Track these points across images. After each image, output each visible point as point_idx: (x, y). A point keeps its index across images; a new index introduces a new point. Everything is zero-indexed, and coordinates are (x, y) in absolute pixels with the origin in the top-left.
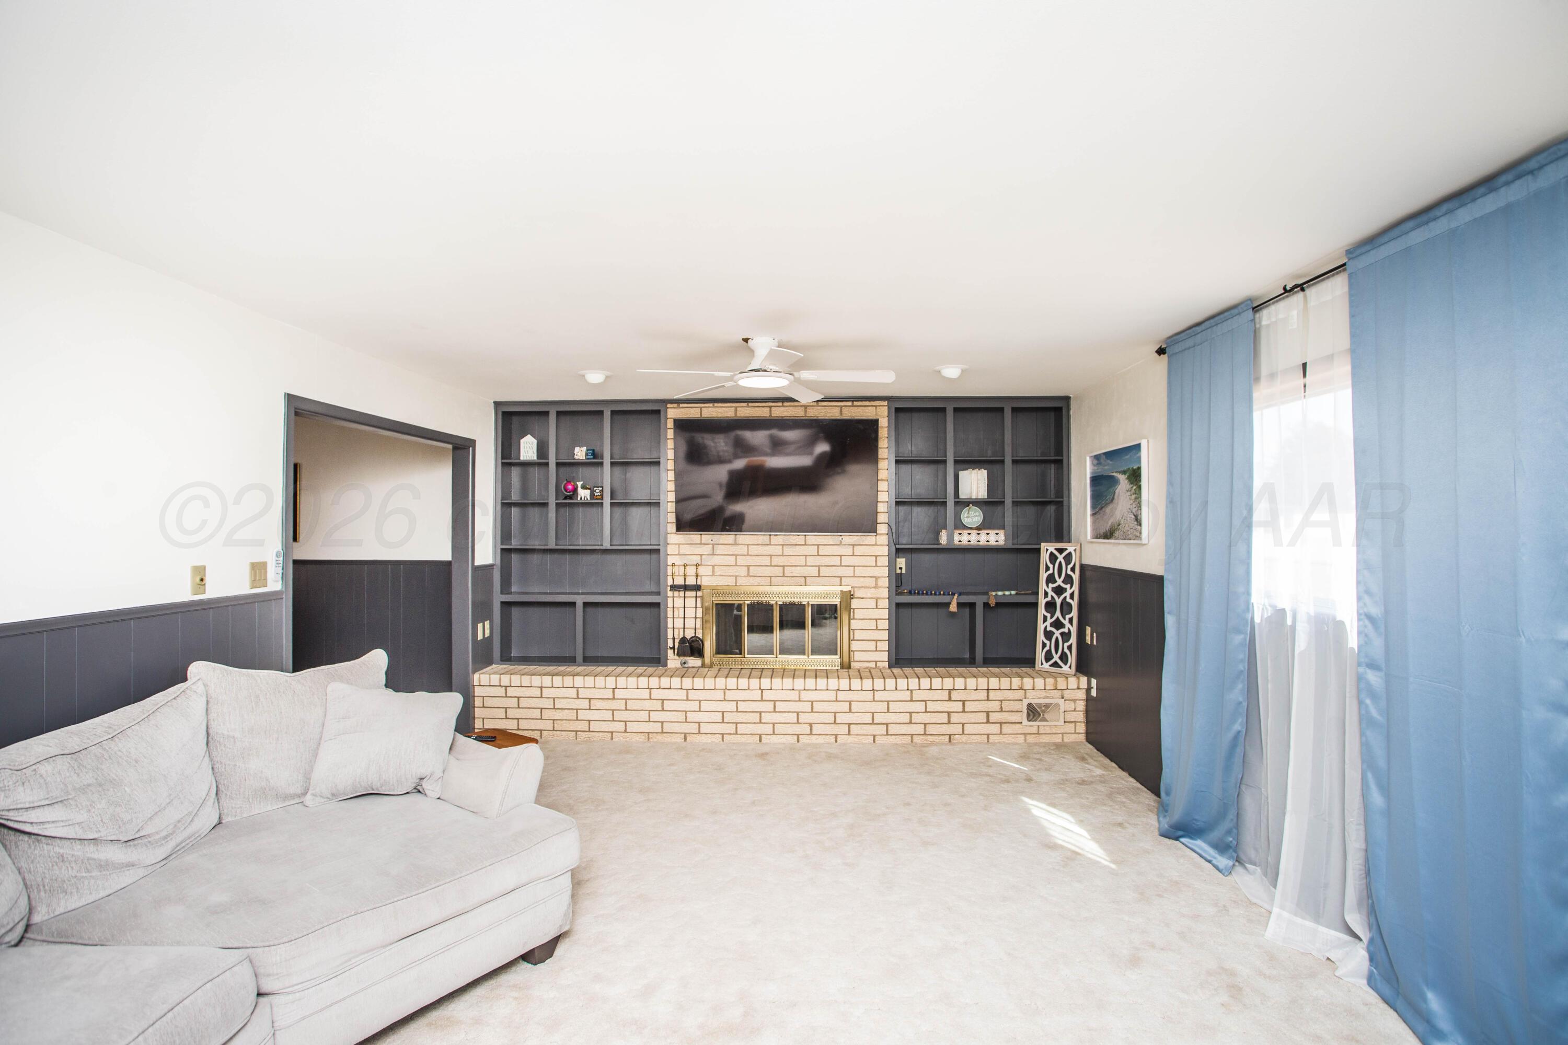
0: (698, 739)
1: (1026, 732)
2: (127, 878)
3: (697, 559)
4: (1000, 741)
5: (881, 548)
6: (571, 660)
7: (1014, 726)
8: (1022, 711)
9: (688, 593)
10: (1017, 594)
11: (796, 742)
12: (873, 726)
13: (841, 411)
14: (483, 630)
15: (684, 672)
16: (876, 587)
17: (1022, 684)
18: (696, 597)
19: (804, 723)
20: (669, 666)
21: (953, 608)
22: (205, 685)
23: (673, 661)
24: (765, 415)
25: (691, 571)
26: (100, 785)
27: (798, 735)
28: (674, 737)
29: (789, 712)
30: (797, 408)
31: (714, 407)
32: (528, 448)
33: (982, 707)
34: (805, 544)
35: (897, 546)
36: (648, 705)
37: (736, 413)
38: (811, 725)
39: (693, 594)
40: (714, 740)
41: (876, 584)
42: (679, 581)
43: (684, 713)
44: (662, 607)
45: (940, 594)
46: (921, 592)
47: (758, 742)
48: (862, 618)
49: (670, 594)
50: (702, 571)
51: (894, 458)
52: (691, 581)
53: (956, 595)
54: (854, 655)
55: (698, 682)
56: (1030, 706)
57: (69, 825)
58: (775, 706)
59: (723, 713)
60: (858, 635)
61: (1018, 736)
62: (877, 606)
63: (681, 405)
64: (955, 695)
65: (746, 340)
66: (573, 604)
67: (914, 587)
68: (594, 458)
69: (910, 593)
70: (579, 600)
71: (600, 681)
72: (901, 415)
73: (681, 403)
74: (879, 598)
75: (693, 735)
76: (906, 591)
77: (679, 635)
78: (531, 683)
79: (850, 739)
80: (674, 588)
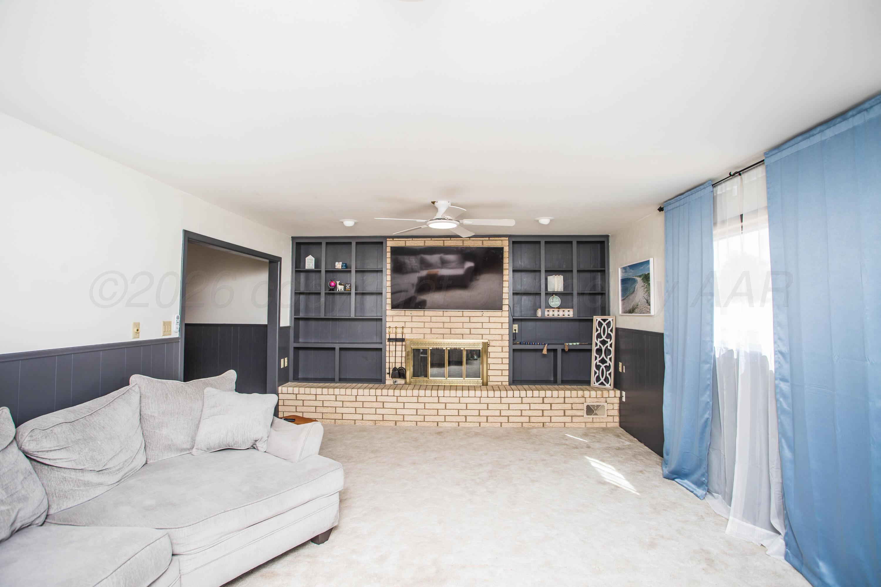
0: (403, 424)
1: (586, 421)
2: (99, 491)
3: (402, 324)
4: (571, 426)
5: (505, 318)
6: (332, 380)
7: (579, 418)
8: (583, 410)
9: (398, 343)
10: (580, 344)
11: (458, 426)
12: (500, 417)
13: (483, 243)
14: (284, 363)
15: (395, 387)
16: (502, 340)
17: (584, 394)
18: (402, 345)
19: (462, 416)
20: (387, 383)
21: (545, 352)
22: (140, 388)
23: (389, 381)
24: (441, 245)
25: (399, 331)
26: (85, 440)
27: (459, 422)
28: (390, 423)
29: (453, 409)
30: (458, 241)
31: (412, 240)
32: (310, 263)
33: (561, 407)
34: (463, 316)
35: (514, 318)
36: (375, 405)
37: (425, 244)
38: (466, 416)
39: (400, 343)
40: (412, 425)
41: (502, 339)
42: (393, 336)
43: (395, 409)
44: (383, 350)
45: (537, 344)
46: (526, 343)
47: (436, 426)
48: (494, 357)
49: (387, 343)
50: (405, 330)
51: (512, 269)
52: (399, 336)
53: (546, 345)
54: (489, 378)
55: (403, 392)
56: (588, 407)
57: (69, 461)
58: (446, 406)
59: (417, 409)
60: (492, 367)
61: (582, 423)
62: (502, 350)
63: (395, 239)
64: (546, 400)
65: (433, 203)
66: (334, 349)
67: (522, 341)
68: (346, 268)
69: (520, 344)
70: (337, 347)
71: (349, 391)
72: (516, 245)
73: (395, 238)
74: (504, 346)
75: (400, 422)
76: (518, 343)
77: (392, 366)
78: (310, 392)
79: (488, 425)
80: (390, 340)
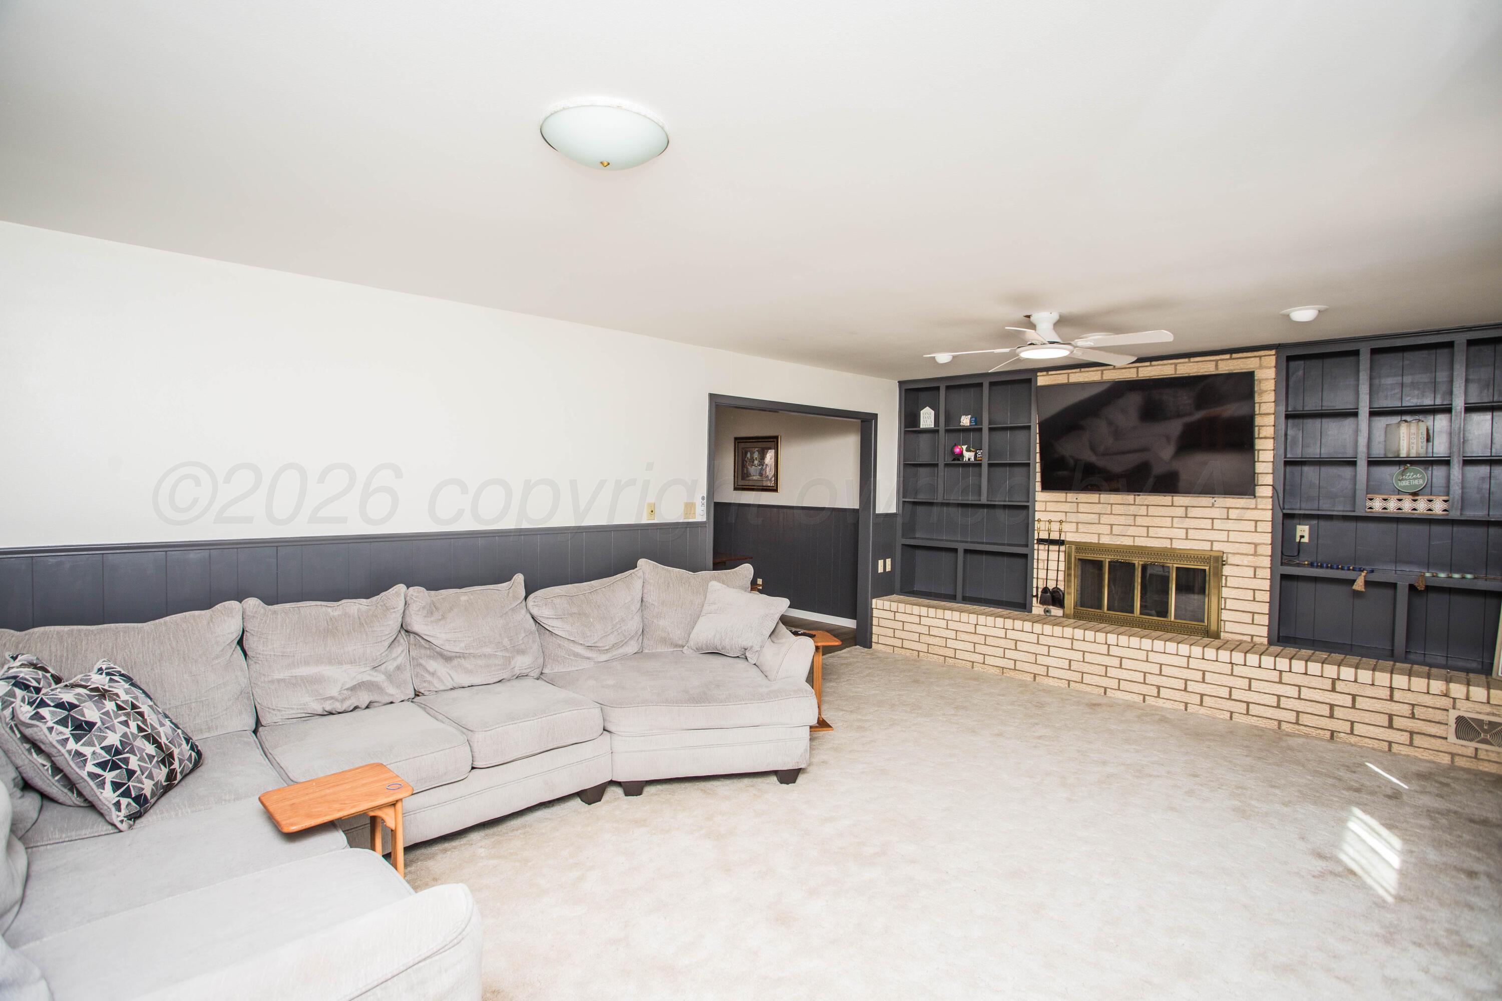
0: (1046, 681)
1: (1455, 751)
3: (1061, 516)
4: (1410, 753)
5: (1264, 512)
6: (952, 598)
7: (1433, 740)
8: (1447, 724)
9: (1052, 547)
10: (1475, 578)
11: (1142, 702)
12: (1229, 701)
13: (1217, 366)
14: (884, 566)
15: (1046, 619)
16: (1255, 554)
17: (1448, 689)
18: (1059, 551)
19: (1151, 685)
20: (1033, 612)
21: (1359, 585)
22: (644, 573)
23: (1038, 609)
24: (1132, 376)
25: (1055, 526)
27: (1144, 695)
28: (1025, 675)
29: (1135, 671)
30: (1166, 366)
31: (1080, 372)
32: (927, 418)
33: (1382, 708)
34: (1172, 506)
35: (1285, 511)
36: (1003, 643)
37: (1102, 377)
38: (1158, 687)
39: (1056, 548)
40: (1060, 685)
41: (1255, 552)
42: (1043, 535)
43: (1035, 655)
44: (1029, 558)
45: (1349, 569)
46: (1325, 565)
47: (1103, 694)
48: (1236, 586)
49: (1036, 546)
50: (1065, 527)
51: (1284, 413)
52: (1055, 536)
53: (1365, 572)
54: (1225, 625)
55: (1058, 630)
56: (1460, 720)
58: (1121, 663)
59: (1070, 661)
60: (1230, 604)
61: (1440, 753)
62: (1255, 575)
63: (1050, 373)
64: (1339, 686)
65: (1029, 317)
66: (955, 550)
67: (1319, 559)
68: (976, 425)
69: (1311, 565)
70: (961, 547)
71: (964, 617)
73: (1051, 371)
74: (1259, 567)
75: (1041, 677)
76: (1306, 563)
77: (1041, 585)
78: (912, 611)
79: (1202, 711)
80: (1041, 541)
